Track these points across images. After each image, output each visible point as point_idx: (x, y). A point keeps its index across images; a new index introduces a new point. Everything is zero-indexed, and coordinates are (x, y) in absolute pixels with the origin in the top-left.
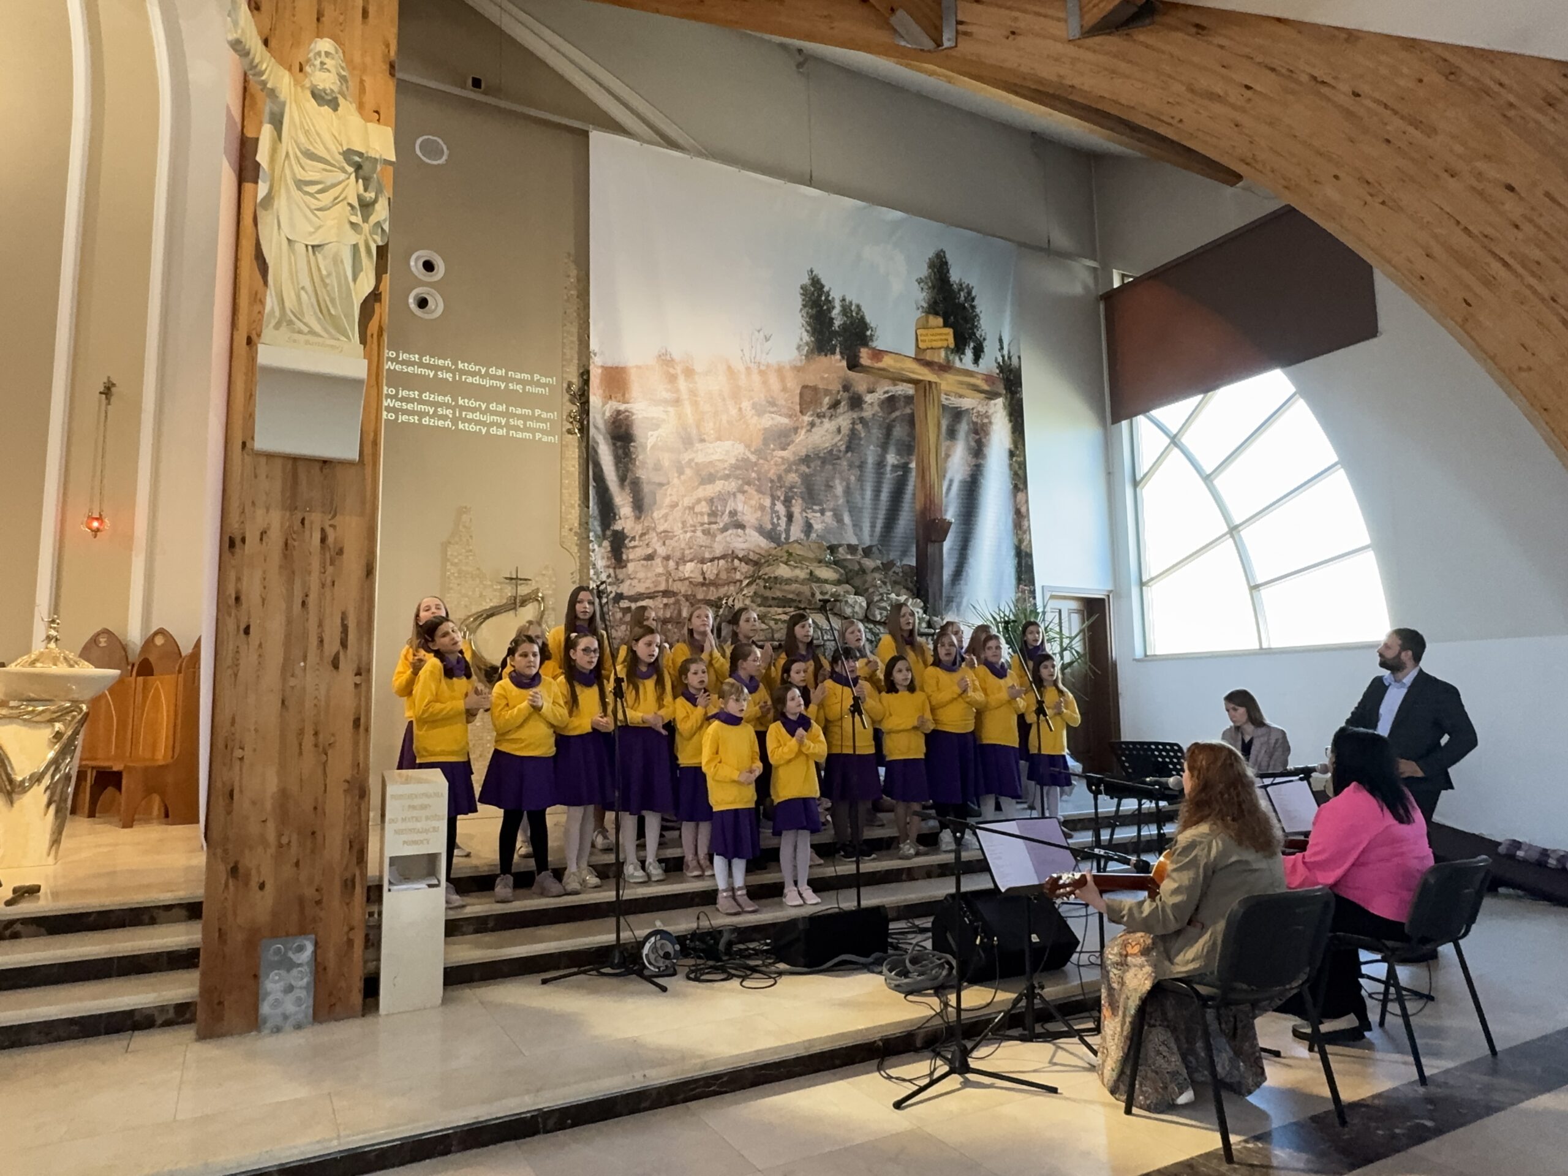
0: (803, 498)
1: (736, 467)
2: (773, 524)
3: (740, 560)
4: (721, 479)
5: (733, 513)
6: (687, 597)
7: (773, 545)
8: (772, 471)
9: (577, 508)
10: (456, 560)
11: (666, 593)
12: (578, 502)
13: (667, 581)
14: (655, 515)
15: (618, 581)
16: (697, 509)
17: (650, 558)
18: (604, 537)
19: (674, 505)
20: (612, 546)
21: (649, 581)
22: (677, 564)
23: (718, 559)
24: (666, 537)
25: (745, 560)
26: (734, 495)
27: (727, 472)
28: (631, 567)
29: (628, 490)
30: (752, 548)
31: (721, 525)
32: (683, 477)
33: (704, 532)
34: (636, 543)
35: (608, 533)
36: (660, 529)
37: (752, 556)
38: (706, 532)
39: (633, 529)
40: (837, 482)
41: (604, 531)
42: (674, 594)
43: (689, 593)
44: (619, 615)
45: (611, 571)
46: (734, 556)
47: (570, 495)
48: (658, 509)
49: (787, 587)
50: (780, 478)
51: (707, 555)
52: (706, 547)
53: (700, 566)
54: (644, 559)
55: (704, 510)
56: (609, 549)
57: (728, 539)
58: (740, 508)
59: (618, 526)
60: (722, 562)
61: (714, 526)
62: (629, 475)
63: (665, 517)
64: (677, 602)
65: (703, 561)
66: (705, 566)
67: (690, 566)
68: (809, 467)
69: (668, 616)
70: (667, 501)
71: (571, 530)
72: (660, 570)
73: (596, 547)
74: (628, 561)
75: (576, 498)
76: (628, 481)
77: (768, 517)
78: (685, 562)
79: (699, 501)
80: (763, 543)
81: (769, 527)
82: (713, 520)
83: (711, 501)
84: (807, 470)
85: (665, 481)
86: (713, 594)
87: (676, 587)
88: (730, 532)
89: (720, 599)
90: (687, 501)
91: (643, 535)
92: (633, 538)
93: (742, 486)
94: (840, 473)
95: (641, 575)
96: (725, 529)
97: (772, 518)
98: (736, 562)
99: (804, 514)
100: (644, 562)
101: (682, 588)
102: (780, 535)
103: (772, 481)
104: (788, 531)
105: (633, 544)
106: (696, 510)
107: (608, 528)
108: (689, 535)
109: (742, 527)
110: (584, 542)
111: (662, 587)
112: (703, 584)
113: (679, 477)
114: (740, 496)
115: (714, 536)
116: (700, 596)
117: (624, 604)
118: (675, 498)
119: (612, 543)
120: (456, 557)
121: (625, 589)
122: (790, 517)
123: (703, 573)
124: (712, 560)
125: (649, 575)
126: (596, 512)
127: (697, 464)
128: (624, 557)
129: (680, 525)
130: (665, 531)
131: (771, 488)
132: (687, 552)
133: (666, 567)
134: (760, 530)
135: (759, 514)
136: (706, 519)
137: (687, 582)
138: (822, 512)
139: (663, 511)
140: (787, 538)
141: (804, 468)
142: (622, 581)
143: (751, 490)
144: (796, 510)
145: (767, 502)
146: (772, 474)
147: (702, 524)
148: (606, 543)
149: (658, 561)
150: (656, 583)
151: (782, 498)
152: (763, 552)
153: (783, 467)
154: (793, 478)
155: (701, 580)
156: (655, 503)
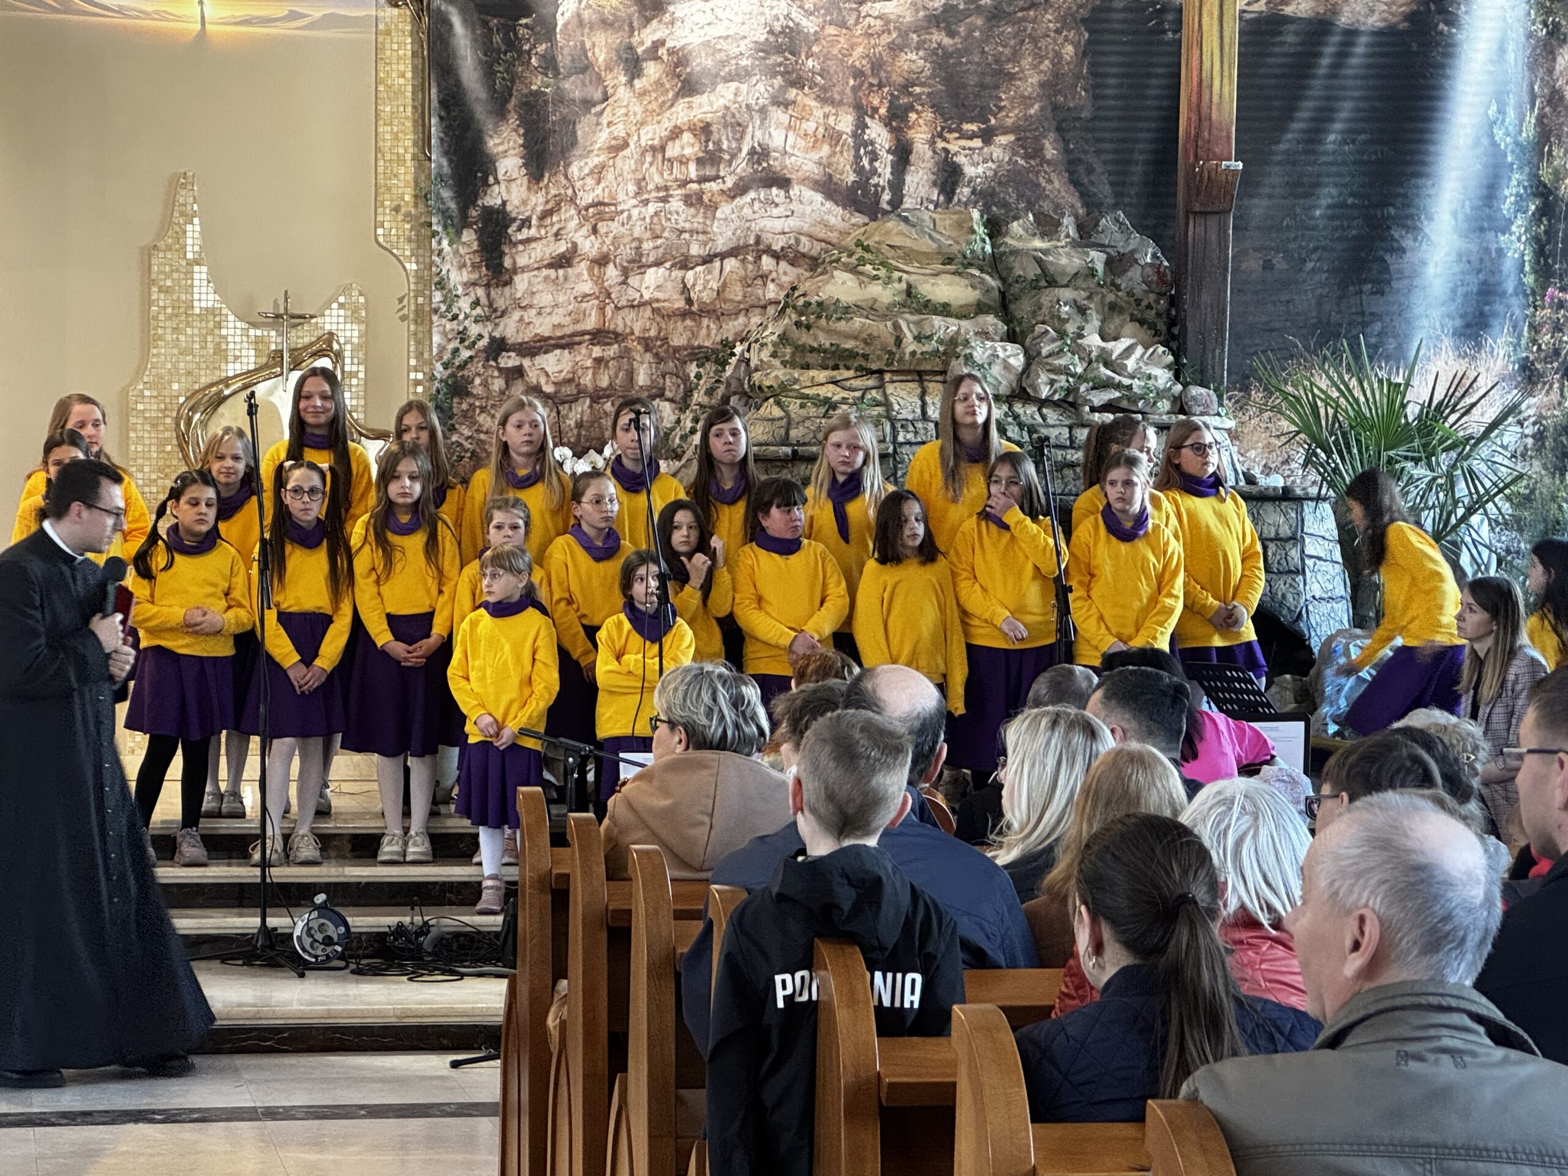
0: (936, 108)
1: (764, 49)
2: (859, 170)
3: (777, 256)
4: (730, 78)
5: (760, 154)
6: (647, 344)
7: (859, 219)
8: (859, 51)
9: (409, 163)
10: (169, 283)
11: (599, 336)
12: (411, 150)
13: (602, 309)
14: (574, 170)
15: (494, 314)
16: (672, 151)
17: (563, 261)
18: (465, 222)
19: (618, 147)
20: (478, 239)
21: (561, 311)
22: (626, 273)
23: (723, 256)
24: (601, 217)
25: (789, 255)
26: (763, 111)
27: (744, 62)
28: (521, 283)
29: (513, 120)
30: (806, 227)
31: (730, 182)
32: (637, 83)
33: (687, 200)
34: (533, 232)
35: (474, 213)
36: (585, 199)
37: (805, 246)
38: (693, 201)
39: (524, 202)
40: (1027, 61)
41: (464, 210)
42: (617, 337)
43: (653, 333)
44: (498, 384)
45: (480, 292)
46: (761, 248)
47: (396, 137)
48: (581, 157)
49: (842, 326)
50: (877, 65)
51: (695, 250)
52: (692, 232)
53: (677, 274)
54: (550, 266)
55: (688, 151)
56: (475, 246)
57: (747, 211)
58: (777, 139)
59: (492, 199)
60: (731, 264)
61: (713, 186)
62: (518, 86)
63: (598, 172)
64: (625, 354)
65: (685, 264)
66: (690, 275)
67: (653, 276)
68: (951, 34)
69: (604, 382)
70: (603, 138)
71: (397, 209)
72: (587, 287)
73: (445, 243)
74: (515, 270)
75: (407, 145)
76: (513, 102)
77: (849, 155)
78: (643, 268)
79: (676, 133)
80: (835, 215)
81: (852, 177)
82: (709, 171)
83: (704, 130)
84: (947, 41)
85: (598, 95)
86: (709, 335)
87: (619, 322)
88: (752, 194)
89: (728, 346)
90: (651, 134)
91: (546, 214)
92: (526, 223)
93: (783, 89)
94: (1035, 40)
95: (544, 299)
96: (740, 189)
97: (858, 158)
98: (767, 262)
99: (940, 144)
100: (552, 273)
101: (638, 323)
102: (877, 197)
103: (858, 74)
104: (897, 185)
105: (524, 234)
106: (669, 153)
107: (474, 203)
108: (652, 208)
109: (784, 183)
110: (423, 236)
111: (591, 323)
112: (684, 315)
113: (630, 83)
114: (778, 115)
115: (713, 207)
116: (678, 341)
117: (509, 360)
118: (620, 130)
119: (481, 234)
120: (168, 276)
121: (510, 329)
122: (903, 154)
123: (685, 289)
124: (707, 260)
125: (561, 299)
126: (446, 169)
127: (672, 52)
128: (507, 262)
129: (632, 188)
130: (594, 205)
131: (855, 89)
132: (647, 246)
133: (599, 280)
134: (828, 187)
135: (826, 150)
136: (693, 171)
137: (648, 312)
138: (987, 136)
139: (594, 161)
140: (897, 201)
141: (938, 37)
142: (504, 313)
143: (805, 99)
144: (920, 137)
145: (845, 123)
146: (857, 57)
147: (684, 183)
148: (468, 236)
149: (582, 268)
150: (578, 316)
151: (883, 111)
152: (833, 237)
153: (886, 39)
154: (912, 61)
155: (681, 304)
156: (574, 143)
